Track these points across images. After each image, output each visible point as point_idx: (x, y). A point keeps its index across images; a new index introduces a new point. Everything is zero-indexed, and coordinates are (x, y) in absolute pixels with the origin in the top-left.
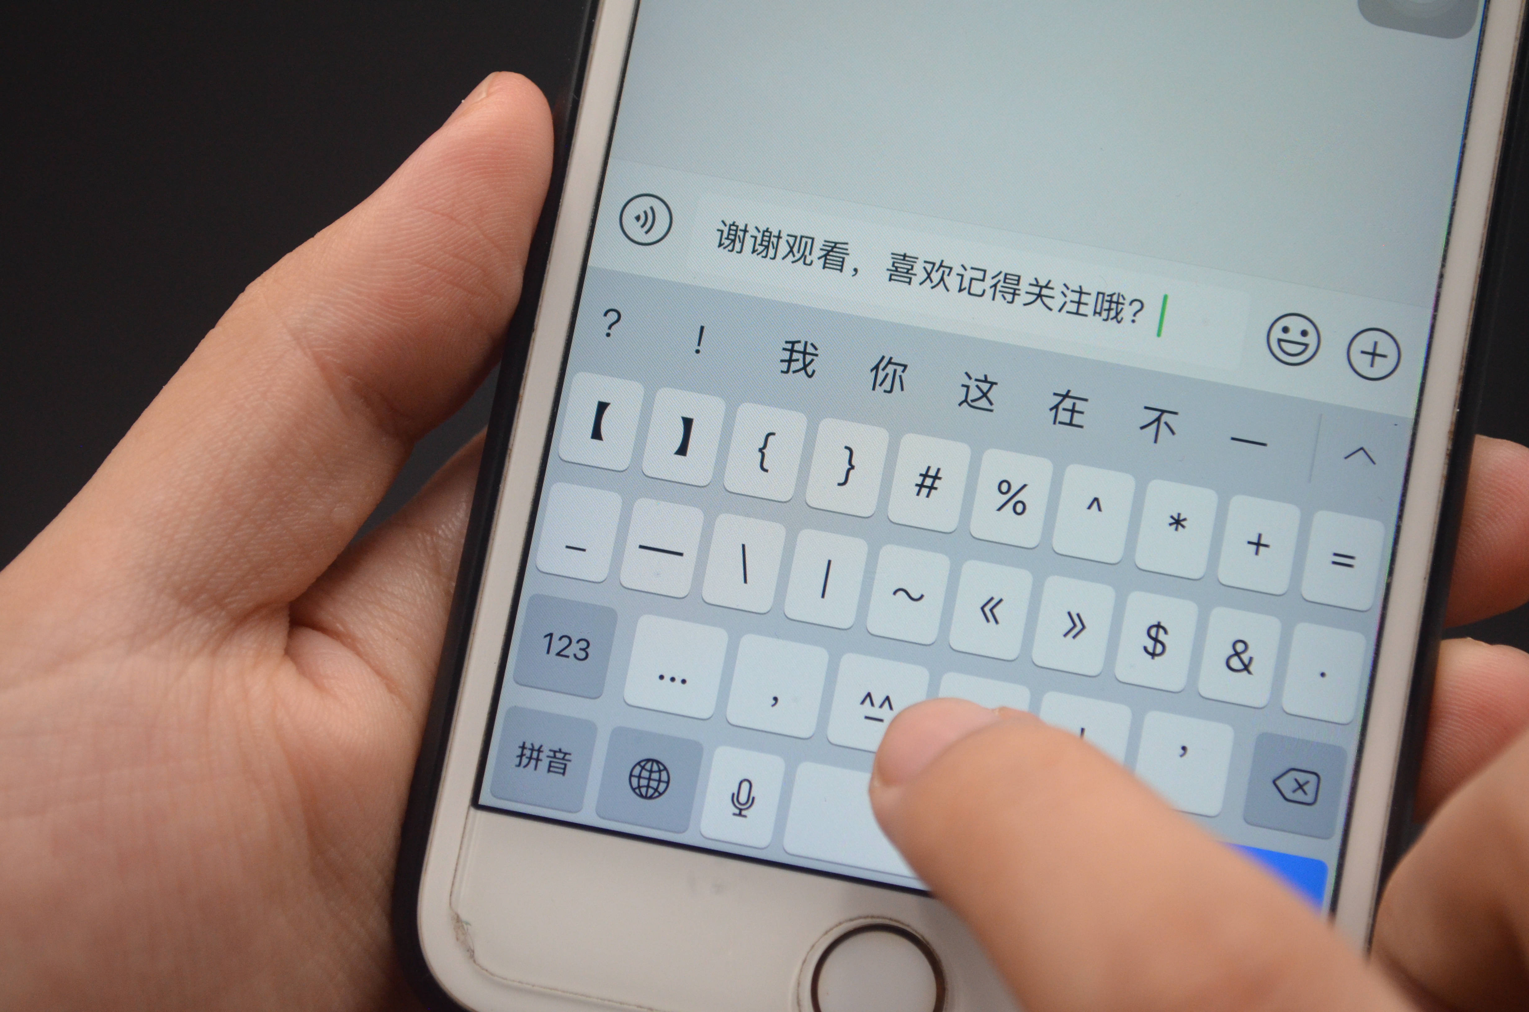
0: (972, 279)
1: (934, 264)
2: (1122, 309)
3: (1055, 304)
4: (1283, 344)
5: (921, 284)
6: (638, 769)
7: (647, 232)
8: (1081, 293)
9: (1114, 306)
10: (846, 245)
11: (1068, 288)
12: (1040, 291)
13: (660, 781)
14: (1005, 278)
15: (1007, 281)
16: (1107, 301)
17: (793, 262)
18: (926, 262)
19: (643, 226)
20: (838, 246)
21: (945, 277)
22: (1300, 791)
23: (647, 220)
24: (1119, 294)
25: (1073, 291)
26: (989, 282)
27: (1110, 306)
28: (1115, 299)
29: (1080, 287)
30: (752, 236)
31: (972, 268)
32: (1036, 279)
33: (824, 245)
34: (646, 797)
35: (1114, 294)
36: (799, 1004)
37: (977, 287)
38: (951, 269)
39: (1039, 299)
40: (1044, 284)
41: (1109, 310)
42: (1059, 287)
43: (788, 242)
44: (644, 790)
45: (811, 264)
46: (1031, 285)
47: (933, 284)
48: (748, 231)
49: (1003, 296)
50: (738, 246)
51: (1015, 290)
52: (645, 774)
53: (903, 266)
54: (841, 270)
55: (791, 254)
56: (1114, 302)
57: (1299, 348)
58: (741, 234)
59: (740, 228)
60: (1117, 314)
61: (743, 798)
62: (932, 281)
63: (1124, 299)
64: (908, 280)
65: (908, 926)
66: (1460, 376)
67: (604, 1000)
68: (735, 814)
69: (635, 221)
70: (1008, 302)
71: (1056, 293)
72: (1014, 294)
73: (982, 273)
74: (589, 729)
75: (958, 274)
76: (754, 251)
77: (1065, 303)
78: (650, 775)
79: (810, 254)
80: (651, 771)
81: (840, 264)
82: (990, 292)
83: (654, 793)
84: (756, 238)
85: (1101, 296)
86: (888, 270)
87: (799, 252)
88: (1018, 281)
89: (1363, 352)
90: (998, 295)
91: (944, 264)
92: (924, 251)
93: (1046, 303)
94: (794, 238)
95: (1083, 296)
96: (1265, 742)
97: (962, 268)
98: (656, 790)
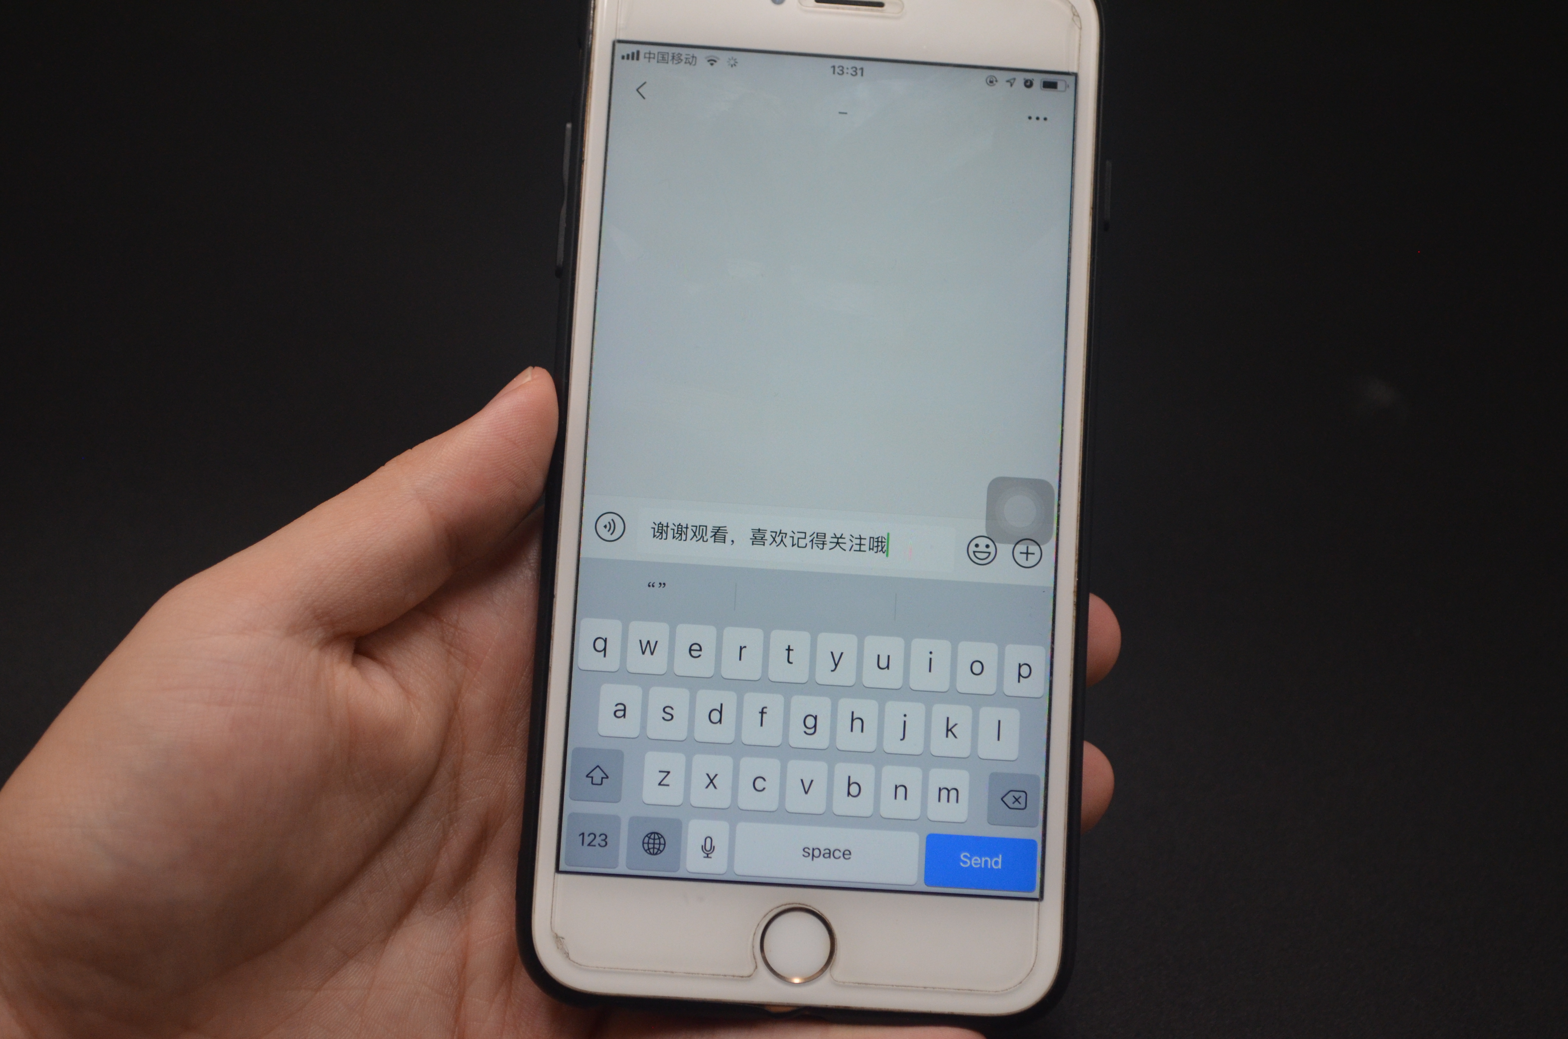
0: (798, 538)
1: (776, 532)
2: (885, 545)
3: (847, 547)
4: (976, 554)
5: (770, 544)
6: (647, 839)
7: (612, 534)
8: (861, 539)
9: (880, 544)
10: (725, 528)
11: (853, 537)
12: (838, 540)
13: (660, 844)
14: (817, 536)
16: (876, 542)
17: (697, 541)
18: (771, 532)
19: (609, 531)
20: (721, 528)
21: (784, 539)
22: (1017, 802)
25: (856, 538)
26: (809, 539)
27: (878, 544)
28: (880, 540)
29: (860, 536)
30: (672, 529)
31: (798, 532)
32: (835, 534)
33: (713, 529)
34: (654, 854)
35: (879, 537)
36: (755, 958)
38: (786, 534)
39: (838, 545)
40: (839, 537)
41: (878, 546)
42: (848, 537)
43: (692, 530)
44: (652, 851)
45: (707, 541)
46: (832, 537)
47: (777, 544)
48: (669, 526)
50: (664, 535)
51: (824, 541)
52: (651, 841)
53: (759, 536)
54: (724, 542)
55: (695, 537)
56: (880, 542)
57: (986, 555)
58: (665, 528)
59: (664, 525)
60: (882, 548)
61: (708, 847)
62: (776, 542)
63: (885, 539)
64: (763, 543)
65: (810, 906)
66: (1076, 560)
67: (645, 970)
69: (604, 528)
70: (821, 549)
71: (847, 540)
72: (823, 544)
73: (804, 534)
74: (615, 820)
75: (791, 537)
76: (674, 537)
77: (853, 545)
78: (654, 842)
79: (706, 535)
80: (654, 839)
81: (723, 539)
82: (809, 545)
83: (657, 852)
84: (674, 530)
85: (872, 539)
86: (751, 539)
87: (699, 535)
88: (825, 536)
89: (1021, 553)
90: (815, 545)
91: (782, 532)
92: (770, 525)
93: (842, 547)
94: (695, 528)
95: (862, 540)
96: (995, 778)
97: (792, 533)
98: (659, 849)
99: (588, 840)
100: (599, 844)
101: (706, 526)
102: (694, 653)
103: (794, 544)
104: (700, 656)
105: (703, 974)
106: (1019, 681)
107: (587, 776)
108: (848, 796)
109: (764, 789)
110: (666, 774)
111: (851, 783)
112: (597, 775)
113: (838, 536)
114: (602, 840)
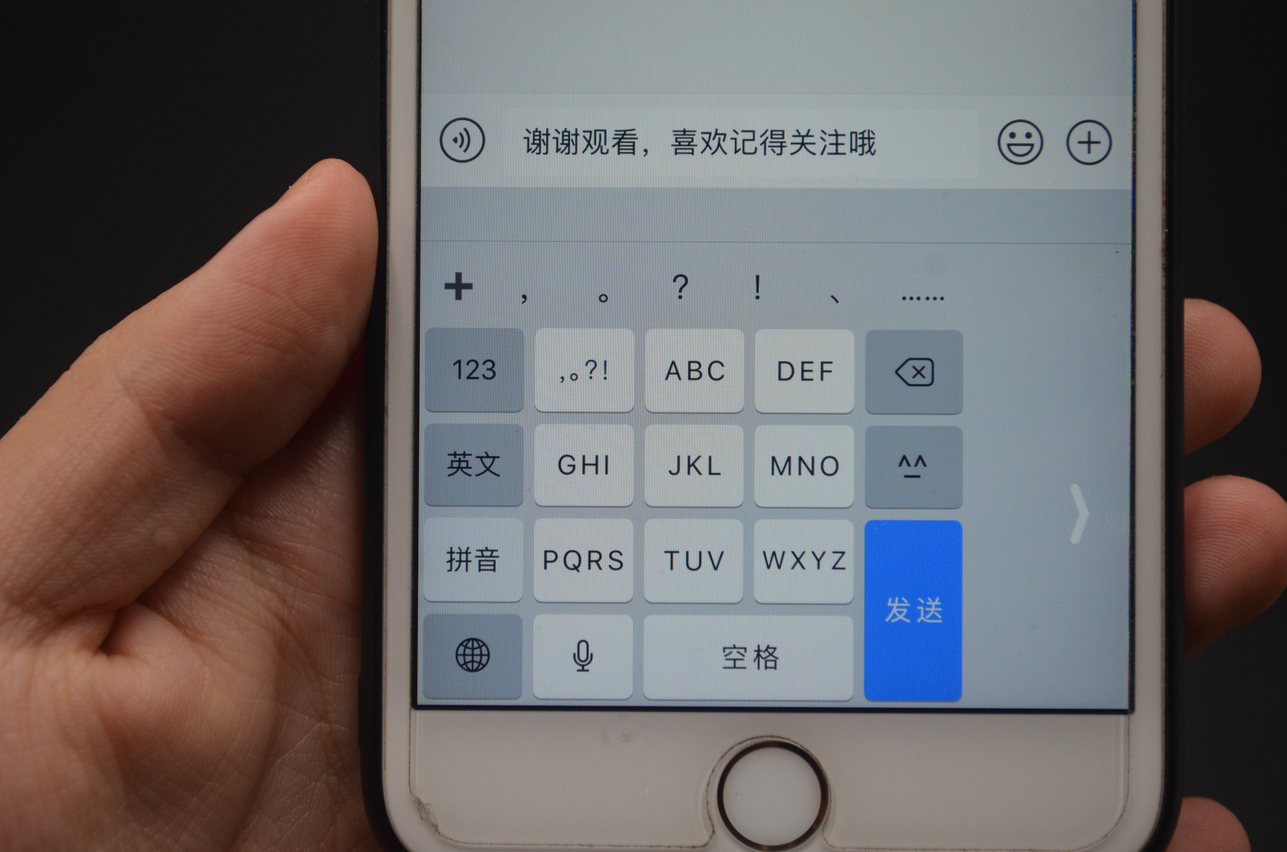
0: (744, 141)
1: (710, 134)
2: (873, 143)
3: (817, 149)
4: (1012, 148)
5: (702, 152)
7: (465, 151)
8: (837, 135)
9: (866, 141)
10: (633, 131)
11: (825, 133)
12: (803, 140)
14: (772, 135)
16: (860, 138)
17: (592, 153)
18: (703, 133)
19: (461, 146)
20: (627, 133)
21: (722, 142)
23: (464, 140)
24: (869, 131)
25: (830, 135)
26: (759, 140)
27: (863, 142)
28: (866, 135)
29: (836, 131)
30: (554, 138)
31: (743, 131)
32: (797, 131)
33: (615, 135)
35: (865, 131)
36: (710, 819)
37: (749, 147)
38: (725, 135)
39: (803, 147)
40: (805, 134)
41: (863, 145)
42: (817, 134)
43: (584, 137)
45: (607, 153)
46: (794, 136)
47: (713, 150)
48: (549, 135)
49: (772, 150)
50: (543, 148)
51: (781, 143)
53: (684, 140)
54: (634, 153)
55: (589, 147)
56: (866, 138)
57: (1026, 149)
58: (544, 138)
59: (542, 132)
60: (870, 147)
62: (711, 149)
63: (874, 134)
64: (691, 151)
70: (778, 154)
71: (816, 139)
72: (781, 147)
73: (752, 134)
75: (732, 139)
76: (558, 150)
77: (825, 146)
79: (605, 144)
81: (632, 148)
82: (761, 149)
84: (557, 139)
85: (854, 135)
86: (673, 145)
87: (595, 144)
88: (783, 135)
89: (1080, 142)
90: (769, 150)
91: (718, 132)
92: (700, 124)
93: (809, 149)
94: (589, 133)
95: (839, 137)
97: (734, 133)
101: (605, 131)
103: (738, 149)
113: (803, 133)
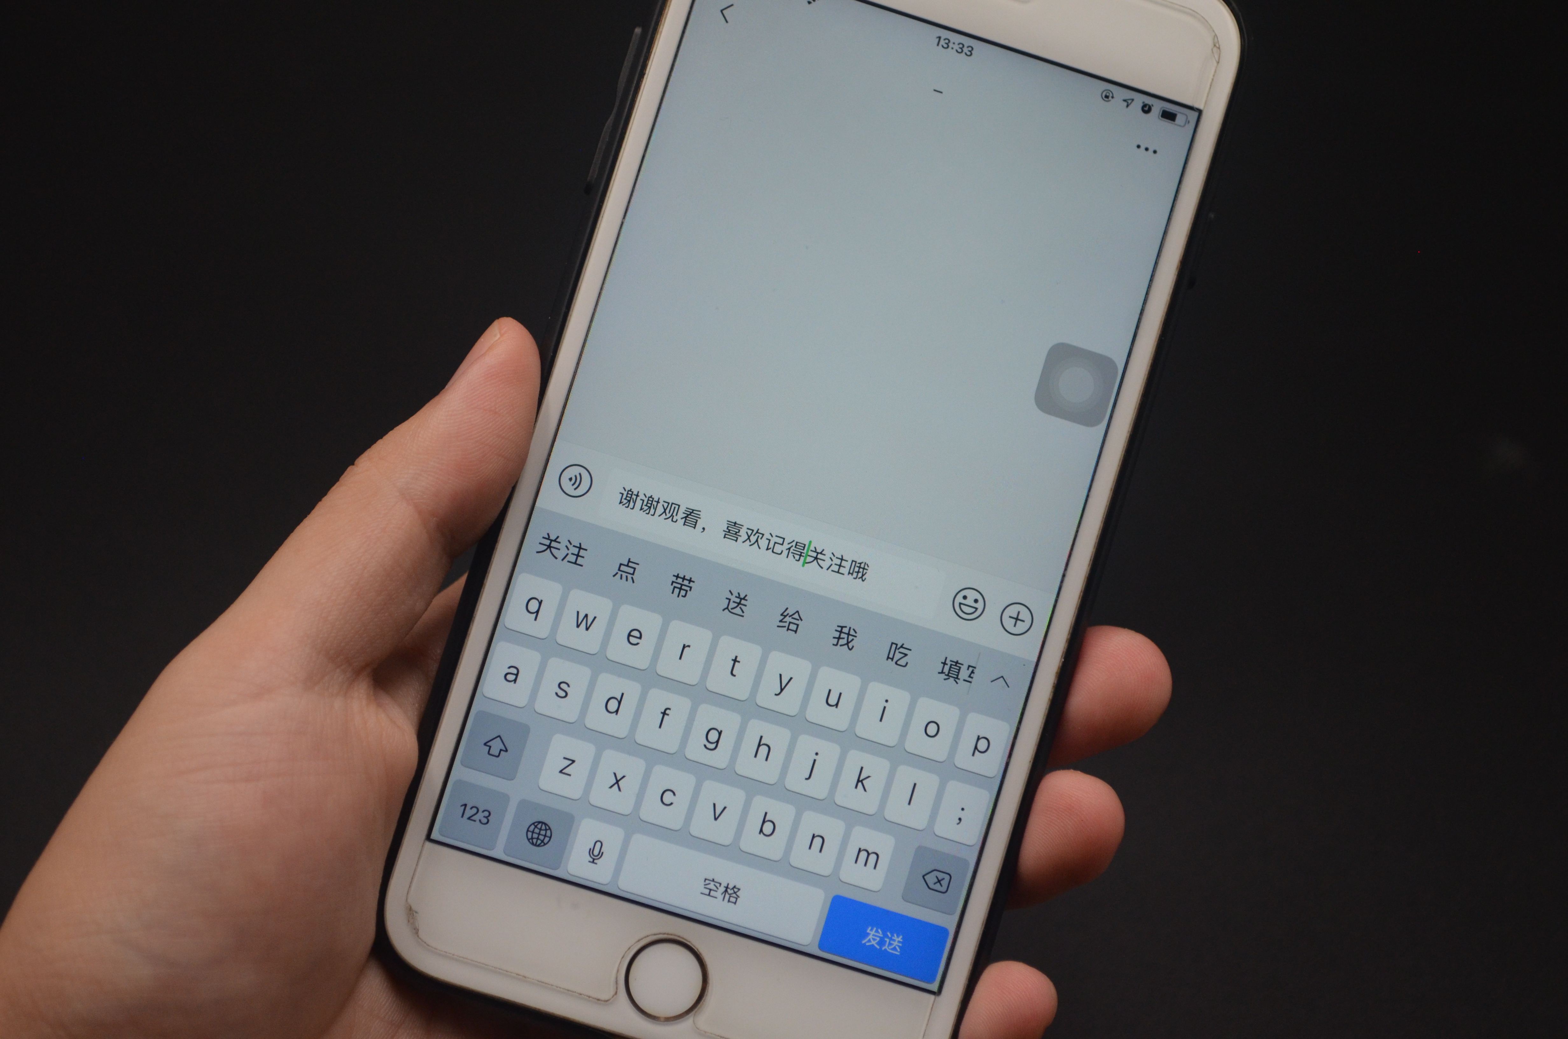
0: (775, 543)
1: (753, 531)
2: (866, 573)
3: (825, 565)
4: (962, 606)
5: (743, 542)
6: (533, 827)
7: (575, 489)
8: (842, 559)
9: (861, 570)
10: (699, 512)
11: (834, 556)
12: (817, 555)
13: (545, 836)
14: (796, 545)
15: (797, 547)
16: (857, 567)
17: (665, 519)
18: (748, 529)
19: (573, 485)
20: (694, 512)
21: (759, 539)
22: (938, 884)
23: (576, 481)
25: (837, 558)
26: (786, 546)
27: (859, 570)
28: (862, 566)
29: (842, 556)
30: (641, 500)
31: (776, 536)
32: (815, 548)
33: (686, 511)
34: (536, 845)
35: (862, 563)
36: (617, 983)
37: (778, 549)
38: (763, 535)
39: (816, 561)
40: (820, 552)
41: (858, 572)
42: (828, 554)
43: (663, 505)
44: (535, 841)
45: (676, 521)
46: (811, 551)
47: (751, 543)
48: (639, 496)
49: (793, 556)
50: (632, 504)
51: (801, 553)
52: (537, 831)
53: (733, 530)
54: (695, 528)
55: (664, 514)
56: (862, 568)
57: (972, 610)
58: (634, 497)
59: (634, 493)
60: (863, 575)
61: (596, 852)
62: (750, 541)
63: (868, 566)
64: (735, 539)
65: (689, 942)
66: (1067, 639)
67: (497, 968)
68: (590, 862)
69: (569, 481)
70: (796, 560)
71: (827, 558)
72: (800, 555)
73: (782, 540)
74: (504, 799)
75: (767, 539)
76: (641, 509)
77: (831, 565)
78: (540, 832)
79: (676, 515)
80: (541, 829)
81: (694, 523)
82: (785, 553)
83: (540, 844)
84: (643, 501)
85: (854, 563)
86: (724, 531)
87: (669, 512)
89: (1010, 617)
90: (791, 555)
91: (759, 531)
92: (748, 521)
93: (820, 563)
94: (667, 504)
95: (843, 561)
96: (921, 852)
98: (542, 841)
99: (469, 813)
100: (480, 821)
101: (679, 506)
102: (632, 640)
103: (769, 548)
104: (638, 644)
105: (557, 987)
106: (973, 755)
107: (485, 744)
108: (760, 833)
109: (671, 804)
110: (571, 762)
111: (766, 819)
112: (496, 746)
114: (484, 817)
